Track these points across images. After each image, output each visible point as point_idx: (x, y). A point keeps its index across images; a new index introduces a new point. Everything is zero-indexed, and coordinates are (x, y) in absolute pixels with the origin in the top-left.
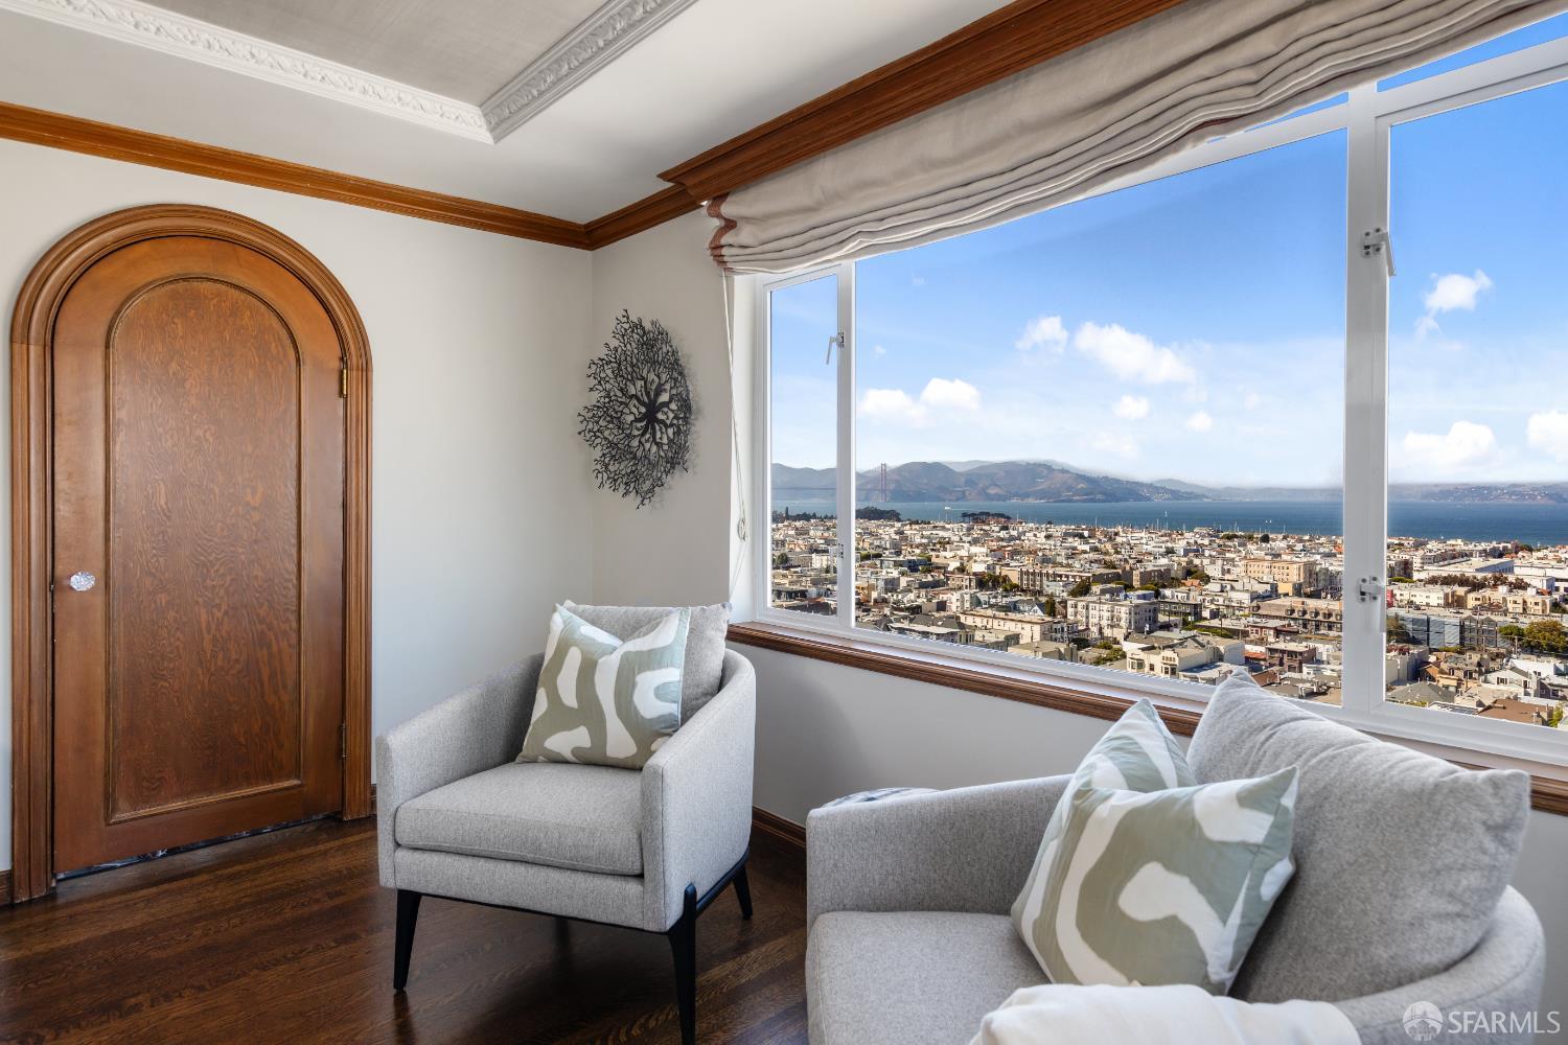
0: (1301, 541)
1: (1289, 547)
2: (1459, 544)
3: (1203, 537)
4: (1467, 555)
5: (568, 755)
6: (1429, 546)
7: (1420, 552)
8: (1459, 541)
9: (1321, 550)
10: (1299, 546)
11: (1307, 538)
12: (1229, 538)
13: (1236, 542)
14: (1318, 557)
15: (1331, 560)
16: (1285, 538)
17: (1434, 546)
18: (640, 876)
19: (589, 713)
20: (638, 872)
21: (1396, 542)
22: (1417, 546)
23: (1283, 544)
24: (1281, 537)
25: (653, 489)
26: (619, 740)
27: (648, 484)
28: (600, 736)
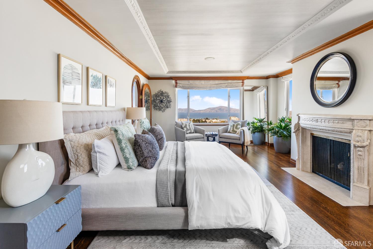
5: (188, 133)
19: (190, 129)
20: (203, 137)
25: (164, 110)
26: (192, 131)
27: (162, 110)
28: (191, 131)
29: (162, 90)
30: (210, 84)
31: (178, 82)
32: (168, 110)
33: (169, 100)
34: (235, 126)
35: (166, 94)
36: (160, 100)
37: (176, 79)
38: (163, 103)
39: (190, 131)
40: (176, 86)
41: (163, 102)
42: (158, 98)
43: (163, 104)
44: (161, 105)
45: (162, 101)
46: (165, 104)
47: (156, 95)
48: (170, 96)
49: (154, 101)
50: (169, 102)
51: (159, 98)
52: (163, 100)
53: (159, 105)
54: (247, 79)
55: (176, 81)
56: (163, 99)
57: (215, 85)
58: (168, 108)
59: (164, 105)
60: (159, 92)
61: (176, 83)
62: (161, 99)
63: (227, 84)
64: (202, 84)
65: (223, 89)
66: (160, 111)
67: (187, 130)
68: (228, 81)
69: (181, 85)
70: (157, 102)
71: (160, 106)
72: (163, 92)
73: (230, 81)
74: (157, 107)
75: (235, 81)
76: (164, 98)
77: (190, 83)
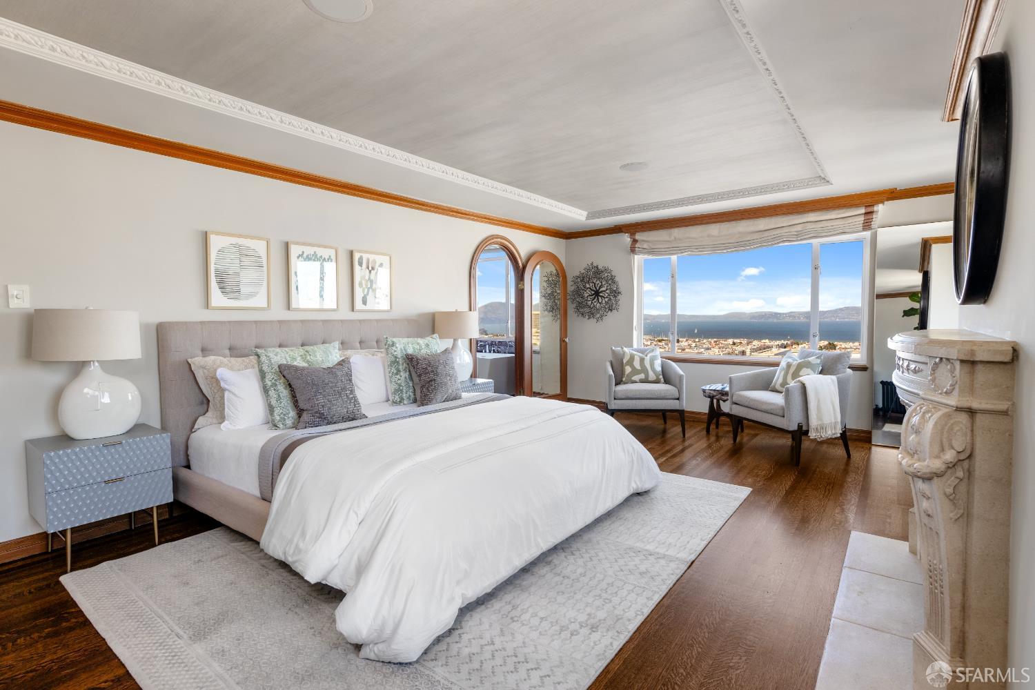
0: (695, 342)
1: (689, 345)
2: (767, 342)
3: (647, 341)
4: (769, 347)
5: (638, 381)
6: (753, 343)
7: (749, 347)
8: (767, 341)
9: (704, 346)
10: (694, 345)
11: (697, 340)
12: (660, 341)
13: (663, 343)
14: (703, 350)
15: (709, 351)
16: (687, 340)
17: (756, 343)
18: (678, 399)
19: (644, 370)
20: (677, 396)
21: (739, 341)
22: (748, 344)
23: (686, 344)
24: (685, 340)
25: (602, 316)
26: (652, 376)
27: (598, 315)
28: (647, 375)
29: (595, 265)
30: (740, 233)
31: (638, 236)
32: (611, 317)
33: (615, 289)
34: (792, 370)
35: (606, 275)
36: (594, 291)
37: (632, 229)
38: (601, 296)
39: (642, 376)
40: (633, 250)
41: (601, 294)
42: (588, 286)
43: (600, 300)
44: (595, 304)
45: (597, 294)
46: (606, 300)
47: (583, 278)
48: (616, 279)
49: (578, 293)
50: (616, 293)
51: (591, 284)
52: (601, 290)
53: (590, 302)
54: (889, 199)
55: (632, 234)
56: (599, 288)
57: (756, 236)
58: (611, 310)
59: (604, 302)
60: (588, 270)
61: (635, 241)
62: (596, 288)
63: (799, 228)
64: (713, 236)
65: (786, 244)
66: (592, 319)
67: (635, 372)
68: (806, 215)
69: (645, 246)
70: (586, 295)
71: (592, 306)
72: (599, 267)
73: (812, 217)
74: (587, 310)
75: (837, 212)
76: (604, 283)
77: (673, 238)
